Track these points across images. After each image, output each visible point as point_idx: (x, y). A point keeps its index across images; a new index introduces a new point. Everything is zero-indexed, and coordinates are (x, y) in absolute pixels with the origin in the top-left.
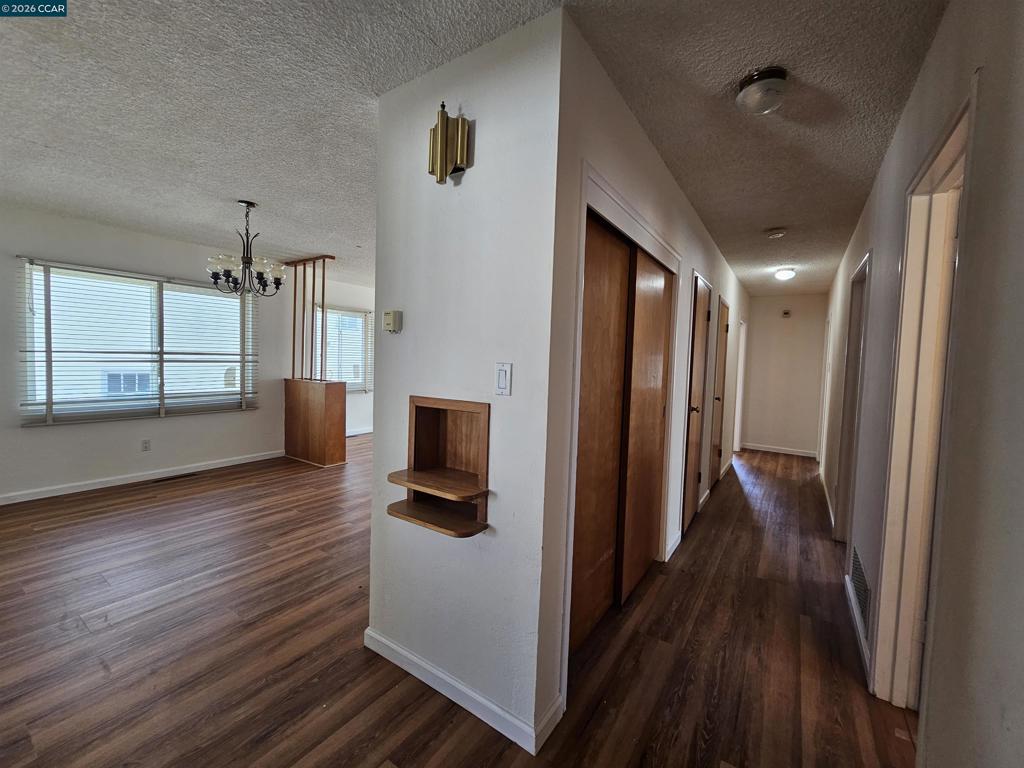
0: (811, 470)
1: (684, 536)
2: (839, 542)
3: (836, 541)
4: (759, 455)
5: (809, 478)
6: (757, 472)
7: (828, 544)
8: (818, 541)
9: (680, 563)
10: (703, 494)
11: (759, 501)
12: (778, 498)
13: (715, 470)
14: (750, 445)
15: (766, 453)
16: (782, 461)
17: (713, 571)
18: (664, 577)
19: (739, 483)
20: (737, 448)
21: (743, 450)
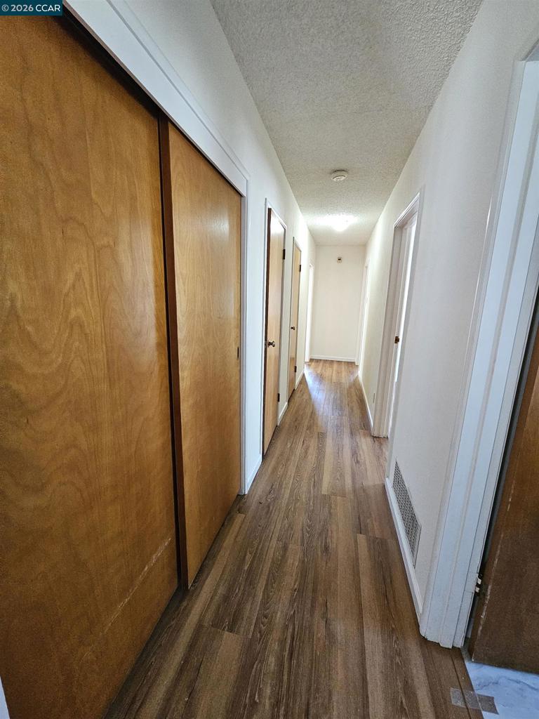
0: (352, 373)
1: (264, 457)
2: (376, 437)
3: (374, 437)
4: (321, 364)
5: (352, 380)
6: (320, 378)
7: (369, 440)
8: (363, 440)
9: (259, 492)
10: (282, 408)
11: (322, 406)
12: (335, 400)
13: (292, 381)
14: (316, 357)
15: (326, 361)
16: (335, 366)
17: (287, 496)
18: (244, 516)
19: (308, 389)
20: (307, 360)
21: (311, 360)
